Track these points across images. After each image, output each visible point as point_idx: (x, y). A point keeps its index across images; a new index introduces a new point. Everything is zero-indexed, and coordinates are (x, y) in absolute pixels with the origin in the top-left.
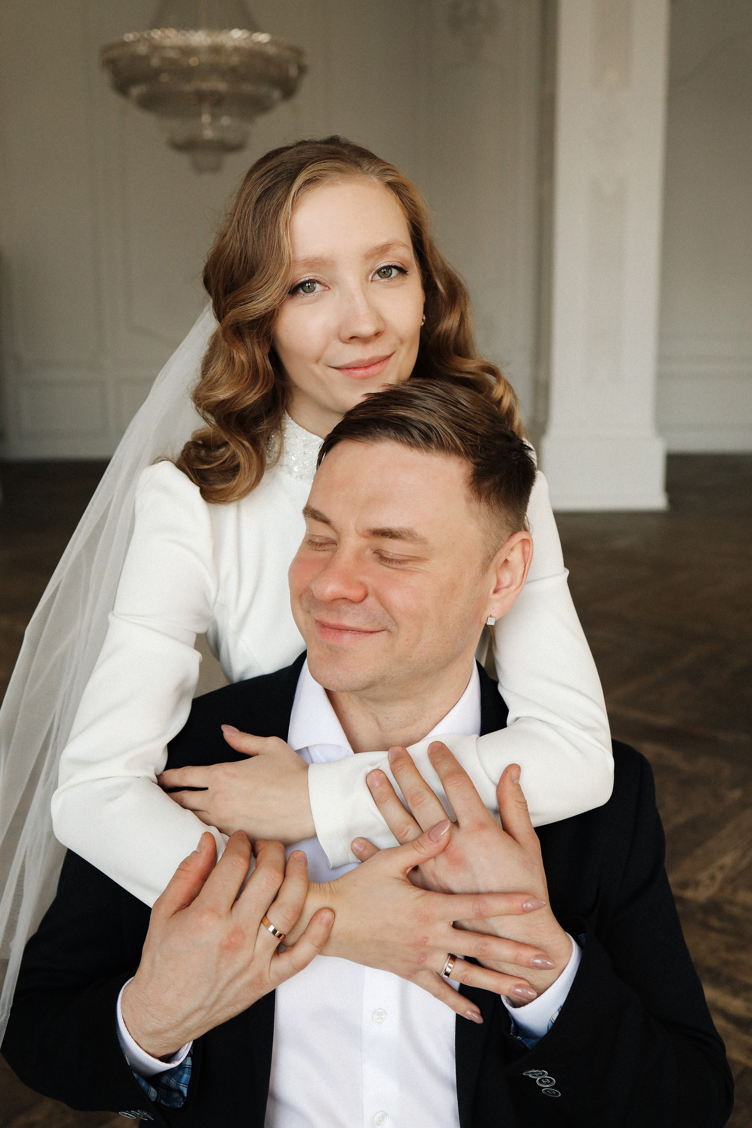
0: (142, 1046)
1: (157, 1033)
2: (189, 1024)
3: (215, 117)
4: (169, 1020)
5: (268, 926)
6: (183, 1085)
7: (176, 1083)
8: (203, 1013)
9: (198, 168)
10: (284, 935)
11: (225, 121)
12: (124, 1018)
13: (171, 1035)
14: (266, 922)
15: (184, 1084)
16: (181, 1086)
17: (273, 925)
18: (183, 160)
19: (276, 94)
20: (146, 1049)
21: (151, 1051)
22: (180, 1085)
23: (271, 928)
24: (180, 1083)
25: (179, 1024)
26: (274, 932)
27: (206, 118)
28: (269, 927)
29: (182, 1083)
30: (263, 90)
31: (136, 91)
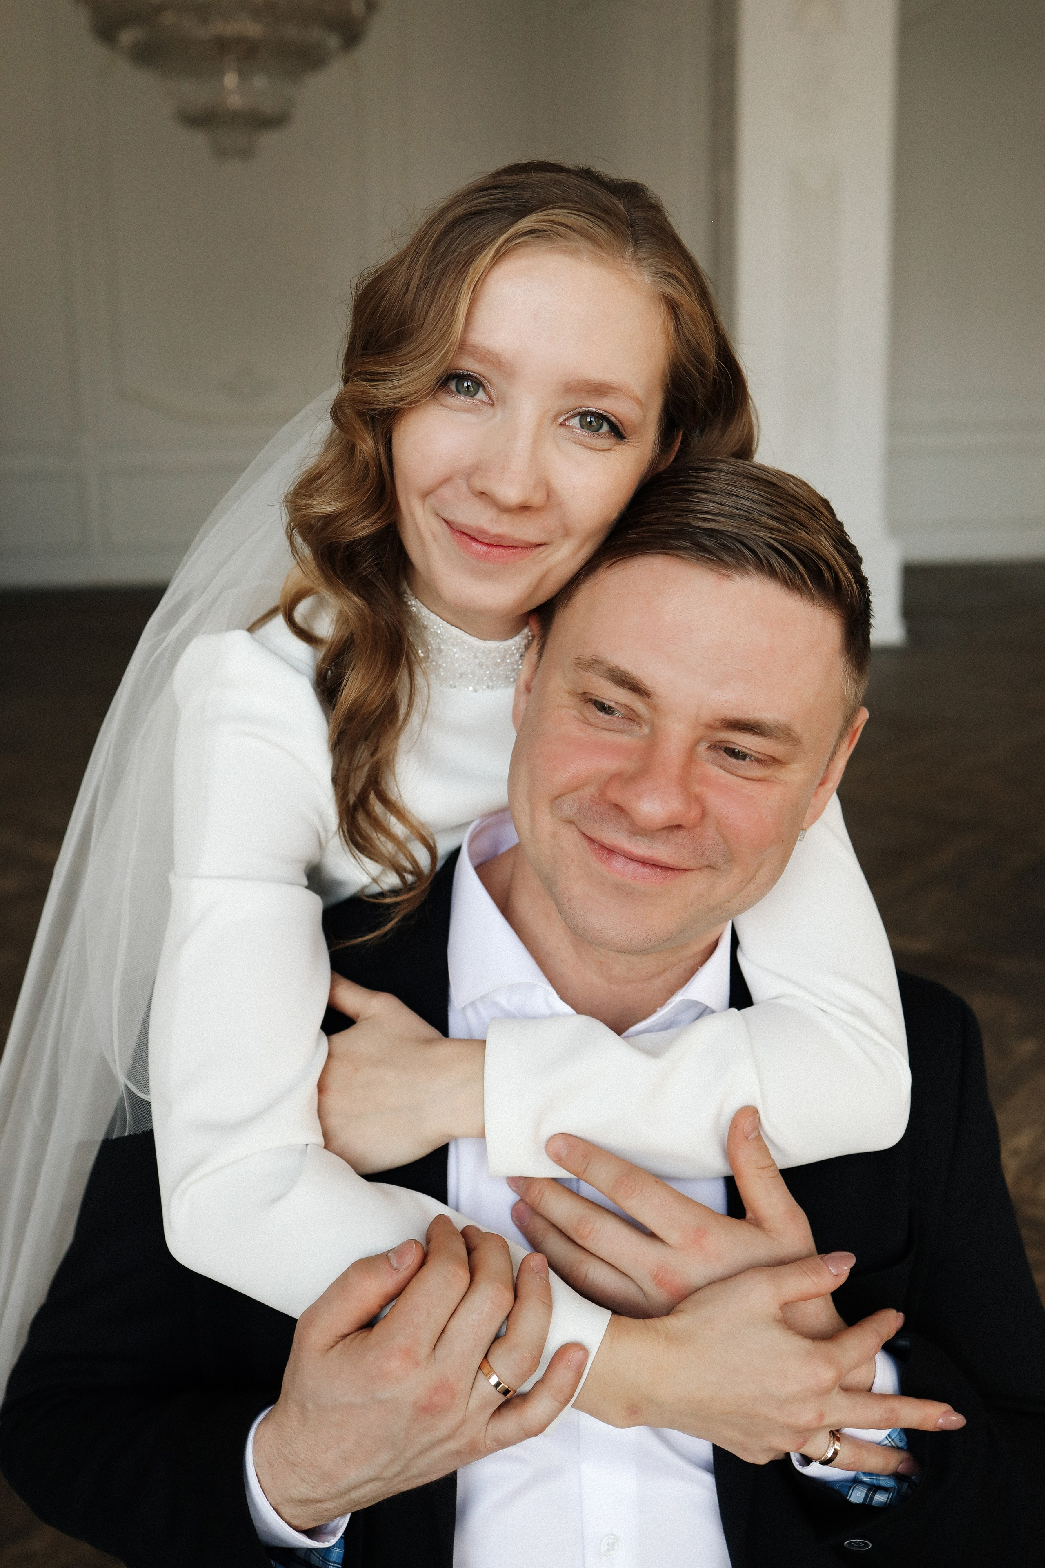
0: (285, 1516)
1: (306, 1502)
2: (355, 1495)
3: (244, 76)
4: (328, 1489)
5: (488, 1376)
6: (335, 1565)
7: (321, 1561)
8: (378, 1484)
9: (221, 153)
10: (514, 1390)
11: (259, 82)
12: (259, 1474)
13: (329, 1505)
14: (486, 1369)
15: (334, 1563)
16: (331, 1565)
17: (496, 1375)
18: (198, 140)
19: (333, 41)
20: (287, 1518)
21: (296, 1522)
22: (329, 1565)
23: (494, 1380)
24: (330, 1562)
25: (341, 1494)
26: (498, 1384)
27: (230, 80)
28: (490, 1378)
29: (332, 1562)
30: (315, 34)
31: (127, 37)
